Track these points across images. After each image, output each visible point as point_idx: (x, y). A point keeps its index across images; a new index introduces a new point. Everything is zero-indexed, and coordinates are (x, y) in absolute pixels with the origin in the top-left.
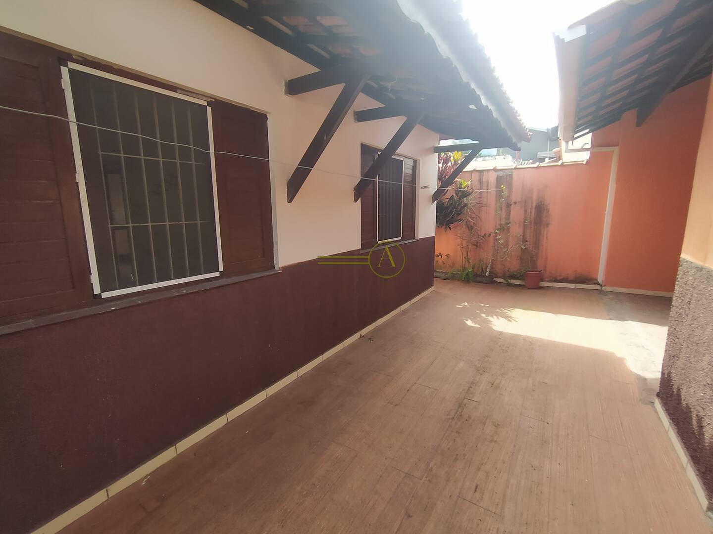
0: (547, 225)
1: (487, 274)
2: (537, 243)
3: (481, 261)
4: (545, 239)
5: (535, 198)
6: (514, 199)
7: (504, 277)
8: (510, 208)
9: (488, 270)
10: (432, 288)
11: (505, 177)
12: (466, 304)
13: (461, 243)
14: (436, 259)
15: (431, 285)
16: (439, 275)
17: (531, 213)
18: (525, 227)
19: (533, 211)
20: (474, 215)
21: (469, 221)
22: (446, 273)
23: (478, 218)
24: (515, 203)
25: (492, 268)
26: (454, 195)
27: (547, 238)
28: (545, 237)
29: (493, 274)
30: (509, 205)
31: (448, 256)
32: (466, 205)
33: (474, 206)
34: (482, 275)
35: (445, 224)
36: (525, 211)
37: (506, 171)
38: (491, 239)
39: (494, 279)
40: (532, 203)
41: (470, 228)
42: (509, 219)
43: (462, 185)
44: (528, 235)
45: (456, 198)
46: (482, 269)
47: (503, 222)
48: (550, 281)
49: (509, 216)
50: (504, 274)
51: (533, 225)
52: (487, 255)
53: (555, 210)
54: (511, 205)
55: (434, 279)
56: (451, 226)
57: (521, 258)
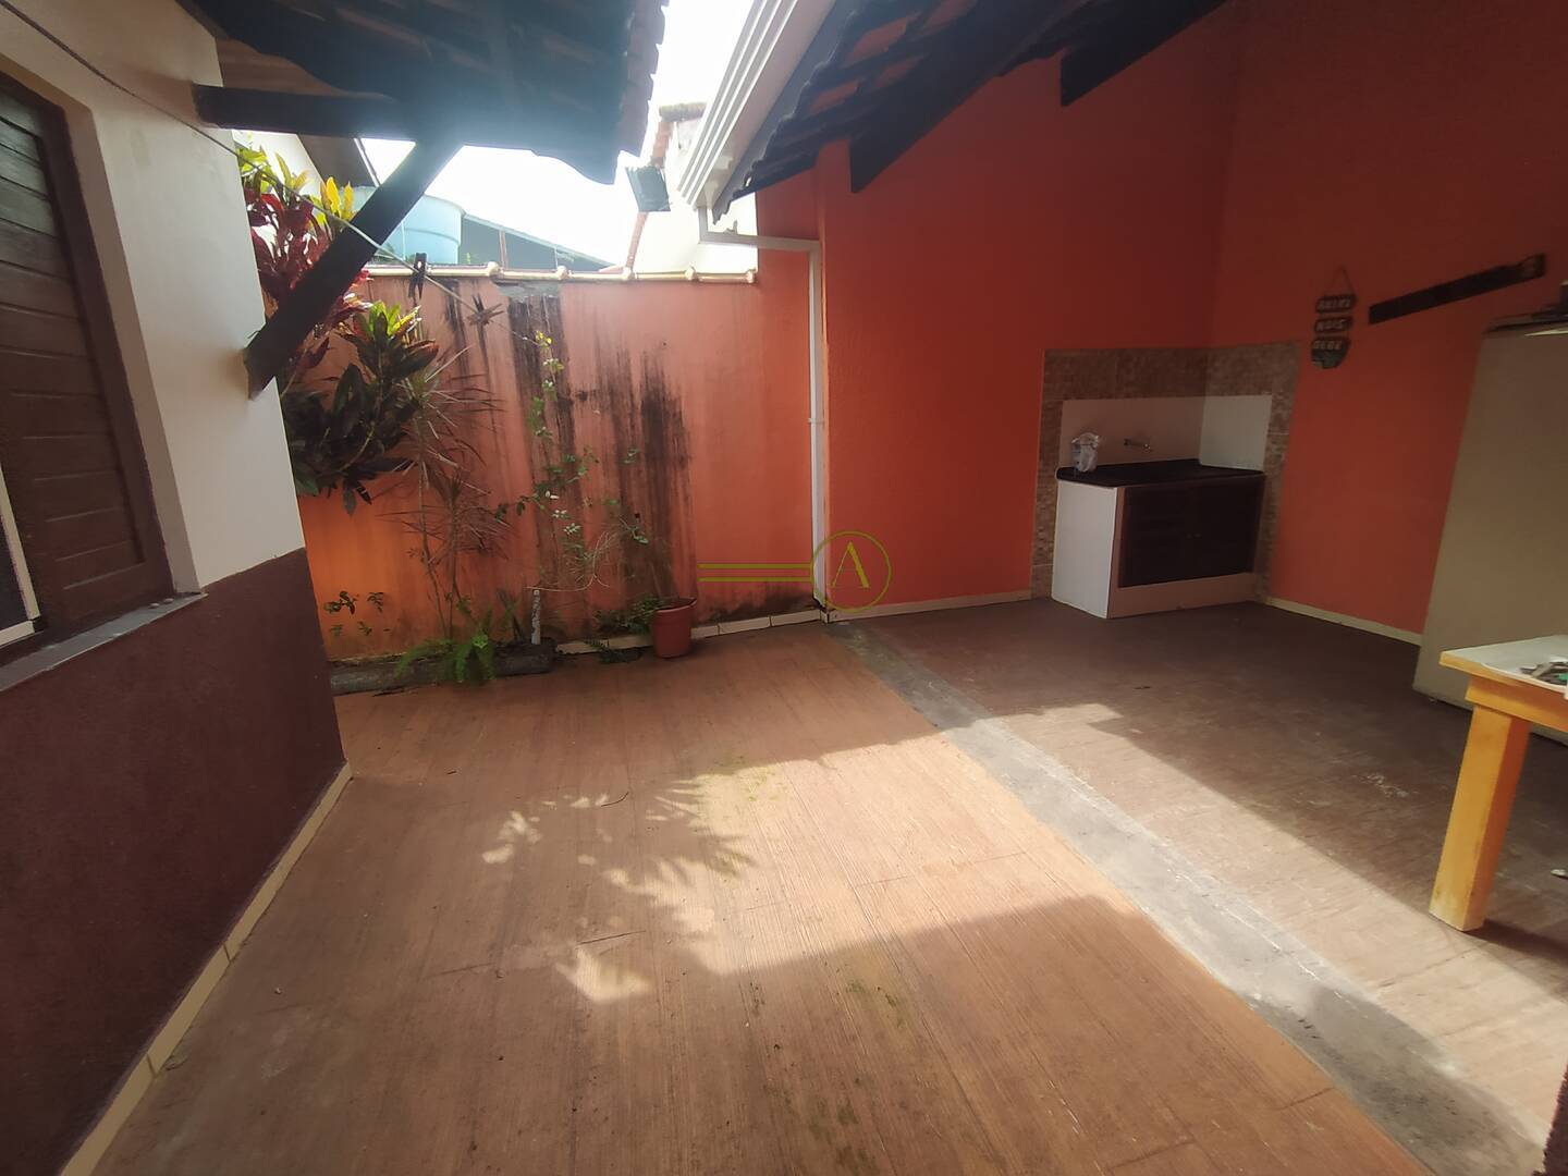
0: (683, 461)
1: (535, 639)
2: (663, 519)
3: (505, 597)
4: (681, 502)
5: (637, 380)
6: (576, 382)
7: (586, 636)
8: (569, 413)
9: (536, 623)
10: (345, 774)
11: (536, 306)
12: (519, 824)
13: (422, 546)
14: (326, 621)
15: (335, 759)
16: (354, 679)
17: (633, 427)
18: (622, 473)
19: (639, 420)
20: (450, 442)
21: (441, 466)
22: (388, 664)
23: (469, 452)
24: (583, 396)
25: (545, 614)
26: (360, 366)
27: (686, 499)
28: (681, 496)
29: (553, 635)
30: (564, 405)
31: (377, 599)
32: (415, 405)
33: (446, 407)
34: (519, 647)
35: (340, 483)
36: (617, 421)
37: (537, 287)
38: (527, 521)
39: (560, 647)
40: (632, 396)
41: (451, 490)
42: (571, 449)
43: (386, 324)
44: (635, 495)
45: (369, 377)
46: (515, 621)
47: (556, 460)
48: (711, 621)
49: (572, 438)
50: (586, 624)
51: (643, 463)
52: (523, 575)
53: (696, 415)
54: (571, 403)
55: (337, 700)
56: (370, 486)
57: (627, 570)
